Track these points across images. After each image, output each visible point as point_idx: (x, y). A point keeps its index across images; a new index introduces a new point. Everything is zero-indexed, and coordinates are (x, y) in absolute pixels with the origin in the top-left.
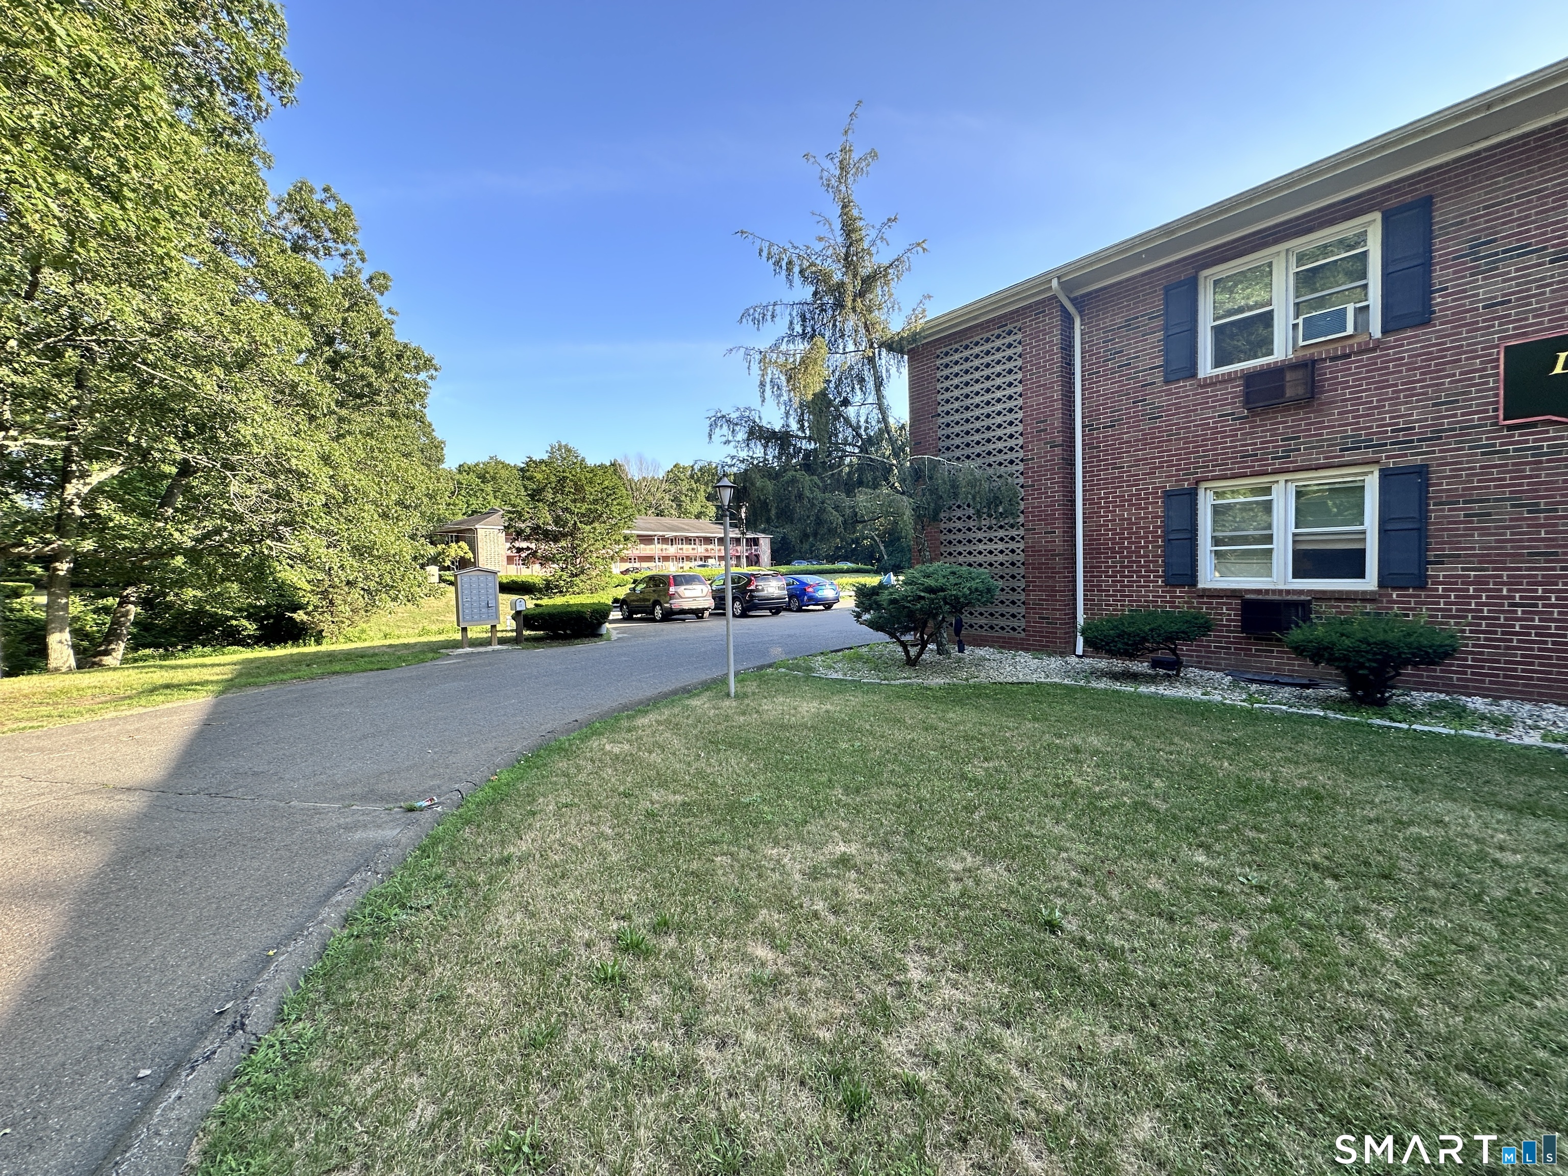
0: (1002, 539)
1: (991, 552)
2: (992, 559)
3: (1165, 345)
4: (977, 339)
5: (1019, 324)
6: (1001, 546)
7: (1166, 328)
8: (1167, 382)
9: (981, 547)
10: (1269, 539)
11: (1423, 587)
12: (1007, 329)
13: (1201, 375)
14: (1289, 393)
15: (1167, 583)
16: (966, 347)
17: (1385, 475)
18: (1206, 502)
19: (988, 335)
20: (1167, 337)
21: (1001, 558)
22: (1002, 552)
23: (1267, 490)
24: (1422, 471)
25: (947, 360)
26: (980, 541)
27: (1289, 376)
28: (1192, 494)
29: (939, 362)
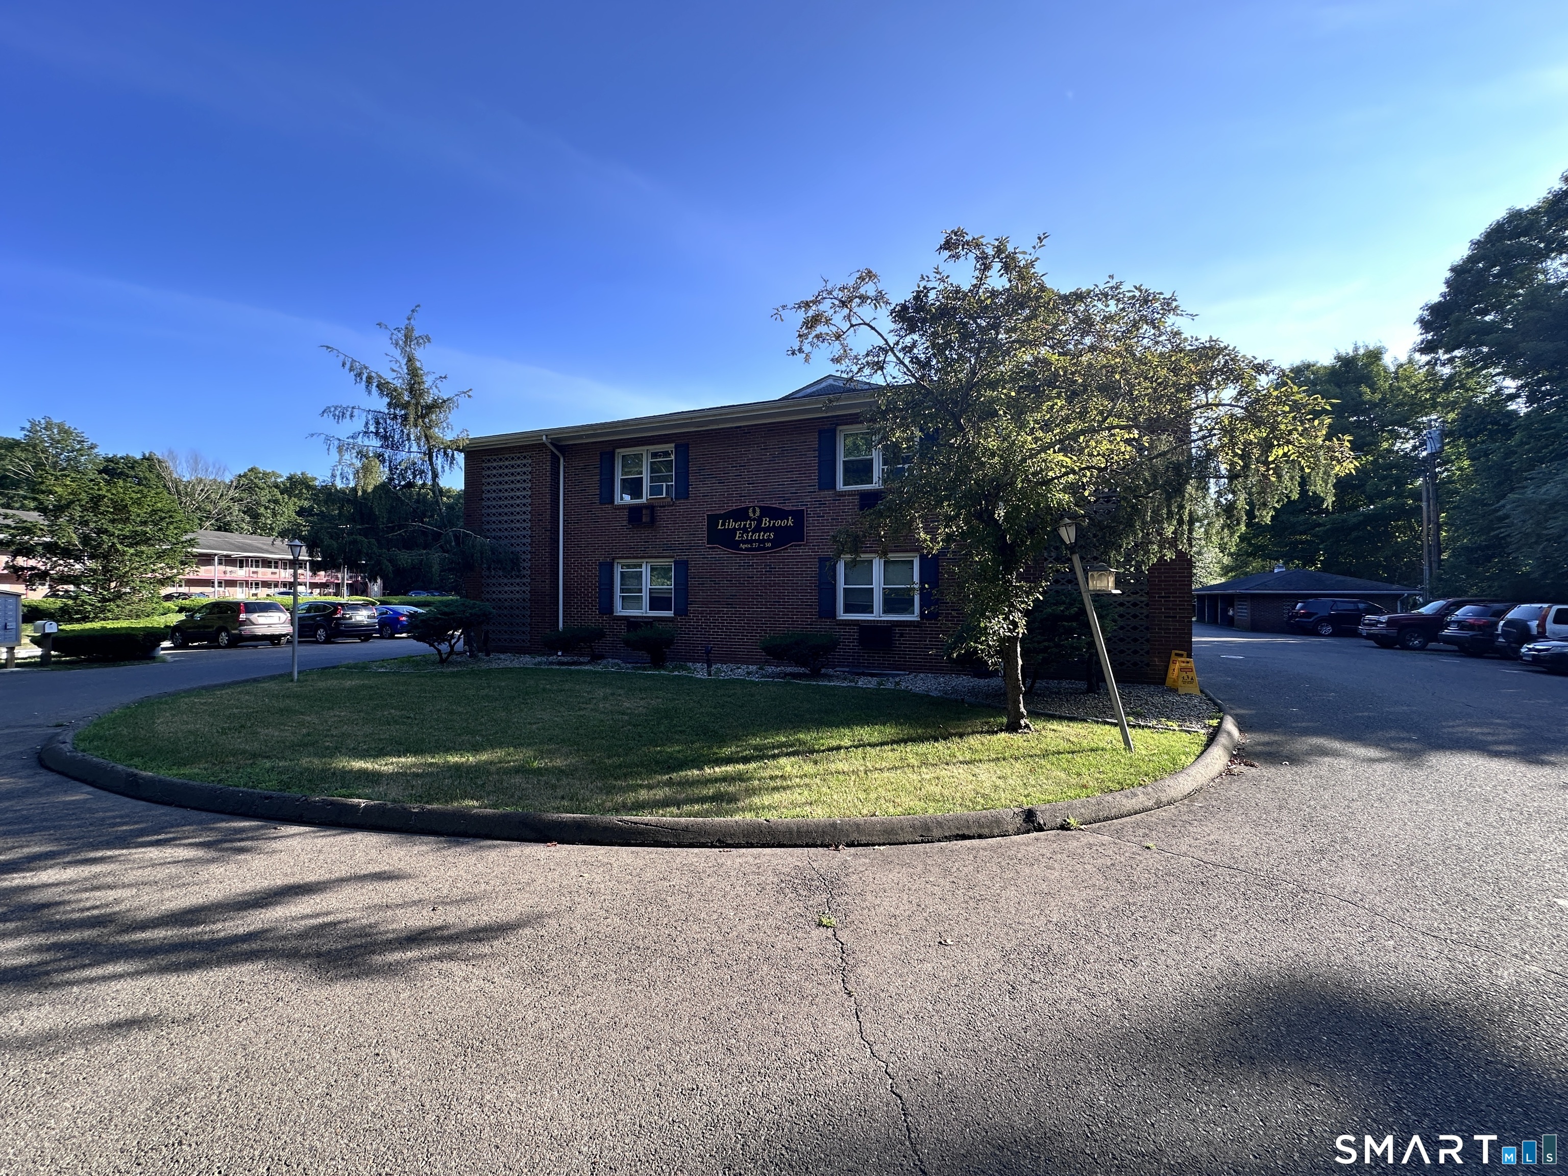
0: (518, 584)
1: (512, 592)
2: (512, 596)
3: (601, 484)
4: (507, 456)
5: (529, 454)
6: (517, 589)
7: (601, 474)
8: (601, 504)
9: (506, 588)
10: (640, 591)
11: (686, 615)
12: (523, 454)
13: (616, 503)
14: (644, 520)
15: (600, 613)
16: (501, 460)
17: (675, 562)
18: (618, 570)
19: (513, 455)
20: (601, 480)
21: (518, 596)
22: (518, 592)
23: (641, 566)
24: (686, 563)
25: (489, 465)
26: (506, 584)
27: (644, 512)
28: (611, 565)
29: (484, 465)
